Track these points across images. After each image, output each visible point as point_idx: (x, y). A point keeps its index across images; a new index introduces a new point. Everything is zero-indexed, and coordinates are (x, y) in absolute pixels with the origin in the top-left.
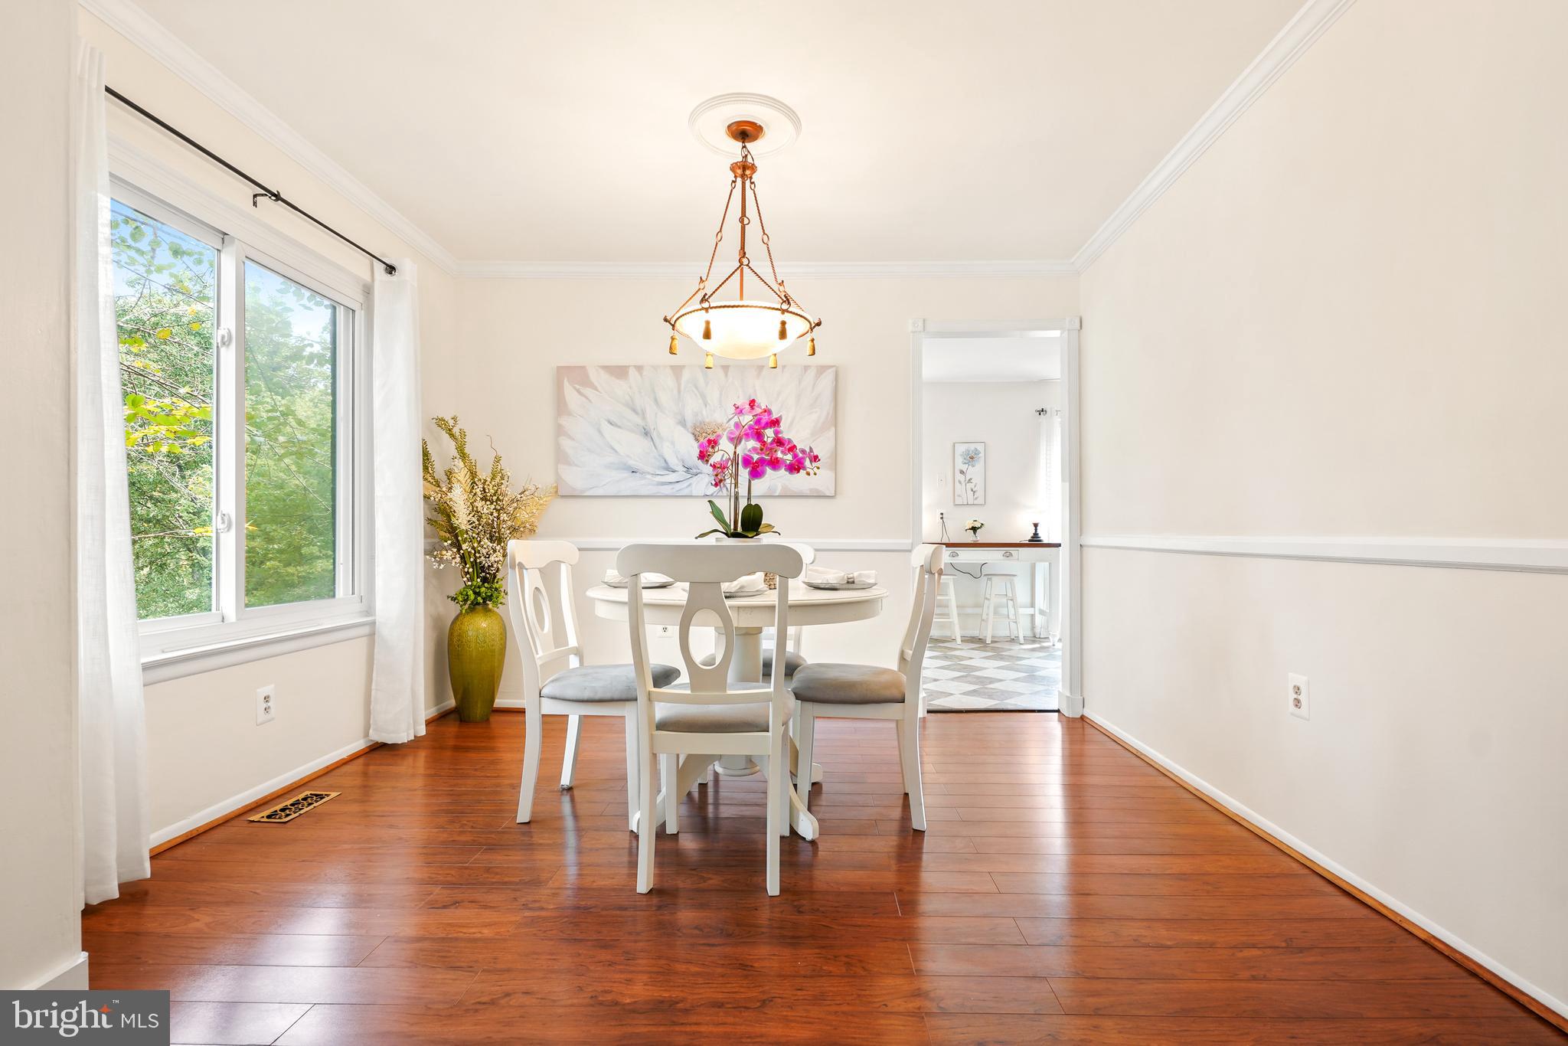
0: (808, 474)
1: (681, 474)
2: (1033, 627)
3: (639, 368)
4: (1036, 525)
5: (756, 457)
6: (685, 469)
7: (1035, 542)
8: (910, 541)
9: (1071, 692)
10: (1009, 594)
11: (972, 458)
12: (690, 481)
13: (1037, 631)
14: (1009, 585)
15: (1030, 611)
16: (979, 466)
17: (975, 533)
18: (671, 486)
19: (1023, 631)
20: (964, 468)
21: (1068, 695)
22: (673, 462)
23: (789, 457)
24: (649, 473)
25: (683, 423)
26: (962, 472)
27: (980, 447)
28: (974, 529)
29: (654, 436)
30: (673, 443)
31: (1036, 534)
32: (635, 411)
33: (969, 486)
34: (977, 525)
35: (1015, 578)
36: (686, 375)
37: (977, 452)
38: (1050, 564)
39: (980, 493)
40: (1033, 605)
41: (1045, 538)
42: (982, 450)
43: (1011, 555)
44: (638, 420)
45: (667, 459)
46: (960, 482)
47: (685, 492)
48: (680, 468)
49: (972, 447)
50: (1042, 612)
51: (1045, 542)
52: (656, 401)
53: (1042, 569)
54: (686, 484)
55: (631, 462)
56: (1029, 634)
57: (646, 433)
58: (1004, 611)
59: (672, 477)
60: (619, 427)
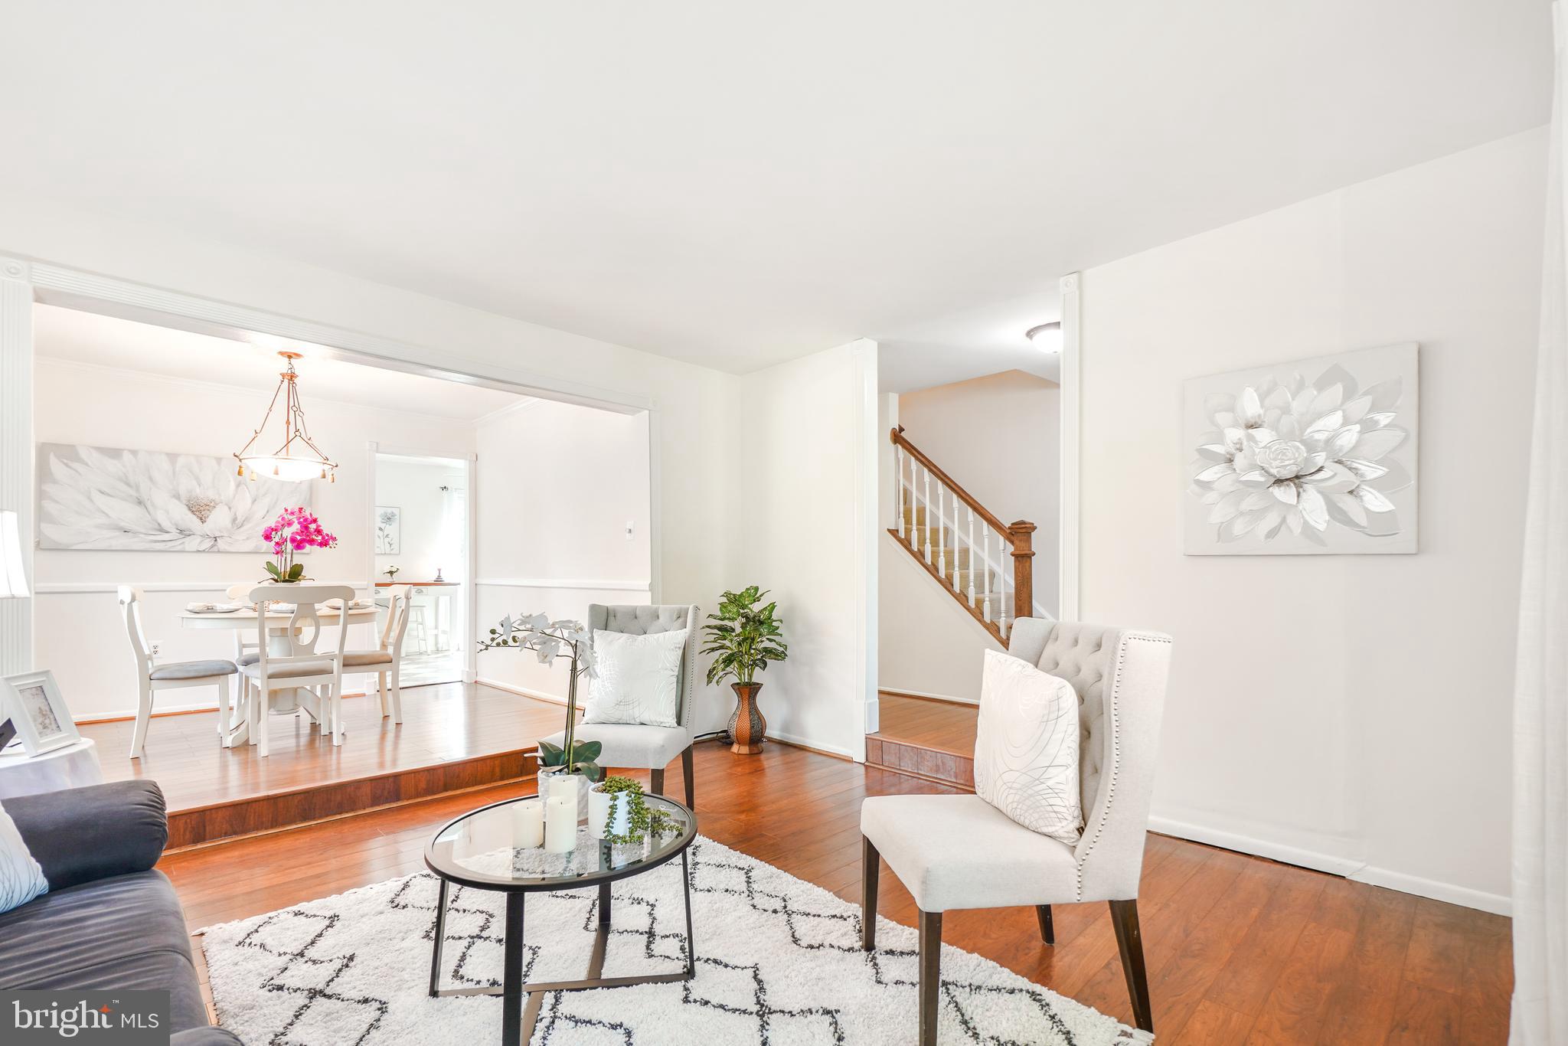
0: (331, 547)
1: (175, 534)
2: (437, 643)
3: (134, 453)
4: (439, 570)
5: (299, 538)
6: (178, 531)
7: (439, 582)
8: (366, 583)
9: (470, 668)
10: (420, 620)
11: (389, 519)
12: (183, 540)
13: (440, 646)
14: (419, 613)
15: (435, 632)
16: (395, 525)
17: (391, 576)
18: (164, 544)
19: (431, 647)
20: (383, 526)
21: (468, 670)
22: (166, 525)
23: (319, 538)
24: (141, 533)
25: (177, 497)
26: (381, 529)
27: (396, 511)
28: (391, 573)
29: (148, 504)
30: (167, 512)
31: (439, 576)
32: (128, 484)
33: (387, 540)
34: (394, 569)
35: (424, 608)
36: (181, 461)
37: (393, 515)
38: (451, 598)
39: (395, 546)
40: (436, 627)
41: (446, 579)
42: (398, 514)
43: (422, 591)
44: (133, 492)
45: (161, 523)
46: (379, 537)
47: (179, 548)
48: (174, 530)
49: (389, 511)
50: (444, 632)
51: (446, 582)
52: (151, 479)
53: (444, 601)
54: (180, 542)
55: (122, 524)
56: (434, 648)
57: (140, 502)
58: (415, 633)
59: (166, 537)
60: (111, 496)
